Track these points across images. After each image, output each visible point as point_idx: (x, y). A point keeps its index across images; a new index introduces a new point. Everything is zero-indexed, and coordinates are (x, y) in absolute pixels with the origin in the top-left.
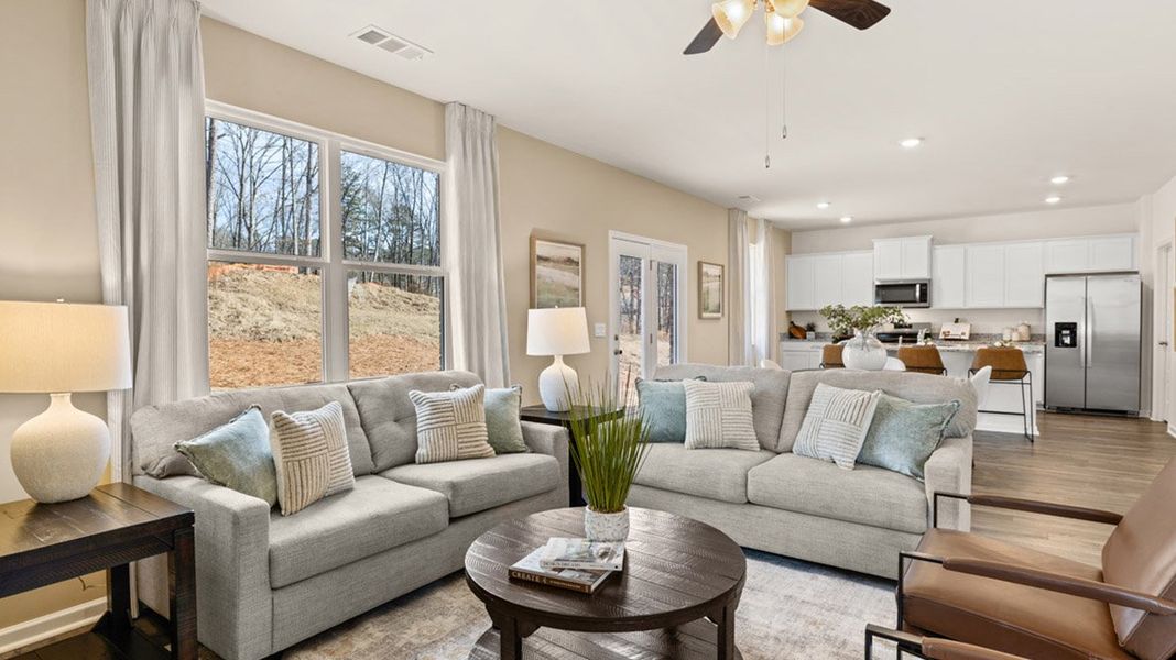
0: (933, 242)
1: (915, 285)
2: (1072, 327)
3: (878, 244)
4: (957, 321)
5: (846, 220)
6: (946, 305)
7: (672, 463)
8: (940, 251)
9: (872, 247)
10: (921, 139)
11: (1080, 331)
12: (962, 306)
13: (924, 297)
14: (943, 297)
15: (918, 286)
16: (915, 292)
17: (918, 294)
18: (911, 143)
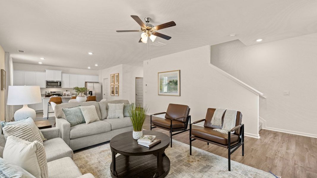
0: (62, 73)
1: (58, 82)
2: (91, 92)
3: (47, 71)
4: (67, 91)
5: (40, 63)
6: (65, 87)
7: (92, 128)
8: (64, 75)
9: (45, 71)
10: (93, 53)
11: (93, 93)
12: (69, 87)
13: (60, 85)
14: (65, 85)
15: (59, 82)
16: (58, 84)
17: (59, 84)
18: (90, 54)
